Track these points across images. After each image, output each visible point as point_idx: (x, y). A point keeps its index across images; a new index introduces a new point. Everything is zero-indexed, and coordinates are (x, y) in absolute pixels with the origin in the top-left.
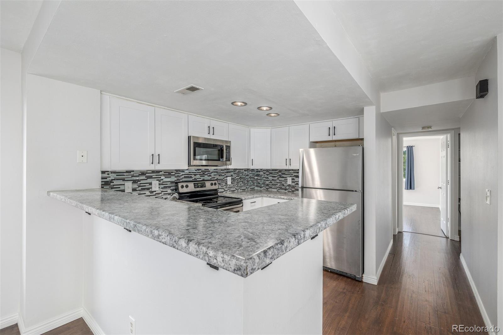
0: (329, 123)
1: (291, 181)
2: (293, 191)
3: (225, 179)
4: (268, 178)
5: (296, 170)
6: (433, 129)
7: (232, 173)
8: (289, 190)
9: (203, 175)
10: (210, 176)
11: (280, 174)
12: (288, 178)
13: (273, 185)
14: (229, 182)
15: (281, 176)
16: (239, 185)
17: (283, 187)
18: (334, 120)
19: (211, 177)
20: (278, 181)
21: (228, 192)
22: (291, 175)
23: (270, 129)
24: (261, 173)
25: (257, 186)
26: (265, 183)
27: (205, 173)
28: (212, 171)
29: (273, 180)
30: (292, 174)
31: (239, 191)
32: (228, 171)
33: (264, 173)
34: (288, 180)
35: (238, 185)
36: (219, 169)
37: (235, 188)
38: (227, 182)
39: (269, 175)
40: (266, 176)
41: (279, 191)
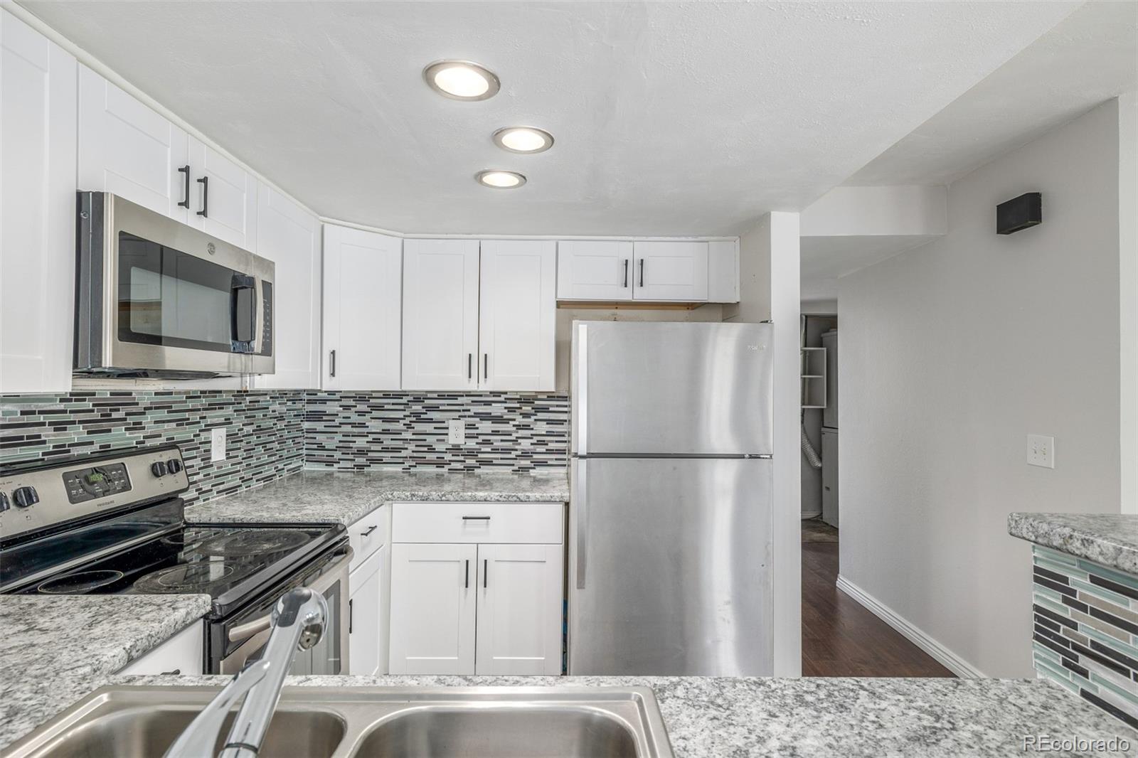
0: (625, 248)
1: (462, 432)
2: (470, 468)
3: (203, 436)
4: (363, 425)
5: (481, 396)
7: (229, 411)
8: (454, 465)
9: (105, 425)
10: (138, 426)
11: (417, 408)
12: (451, 424)
13: (386, 450)
14: (218, 454)
15: (423, 416)
16: (254, 461)
17: (431, 457)
18: (637, 238)
19: (140, 435)
20: (408, 435)
21: (214, 498)
22: (462, 414)
23: (399, 241)
24: (332, 408)
25: (311, 459)
26: (351, 445)
27: (115, 415)
28: (145, 402)
29: (386, 432)
30: (468, 408)
31: (255, 485)
32: (212, 400)
33: (346, 408)
34: (451, 431)
35: (248, 461)
36: (179, 393)
37: (237, 476)
38: (209, 450)
39: (368, 416)
40: (355, 418)
41: (412, 470)
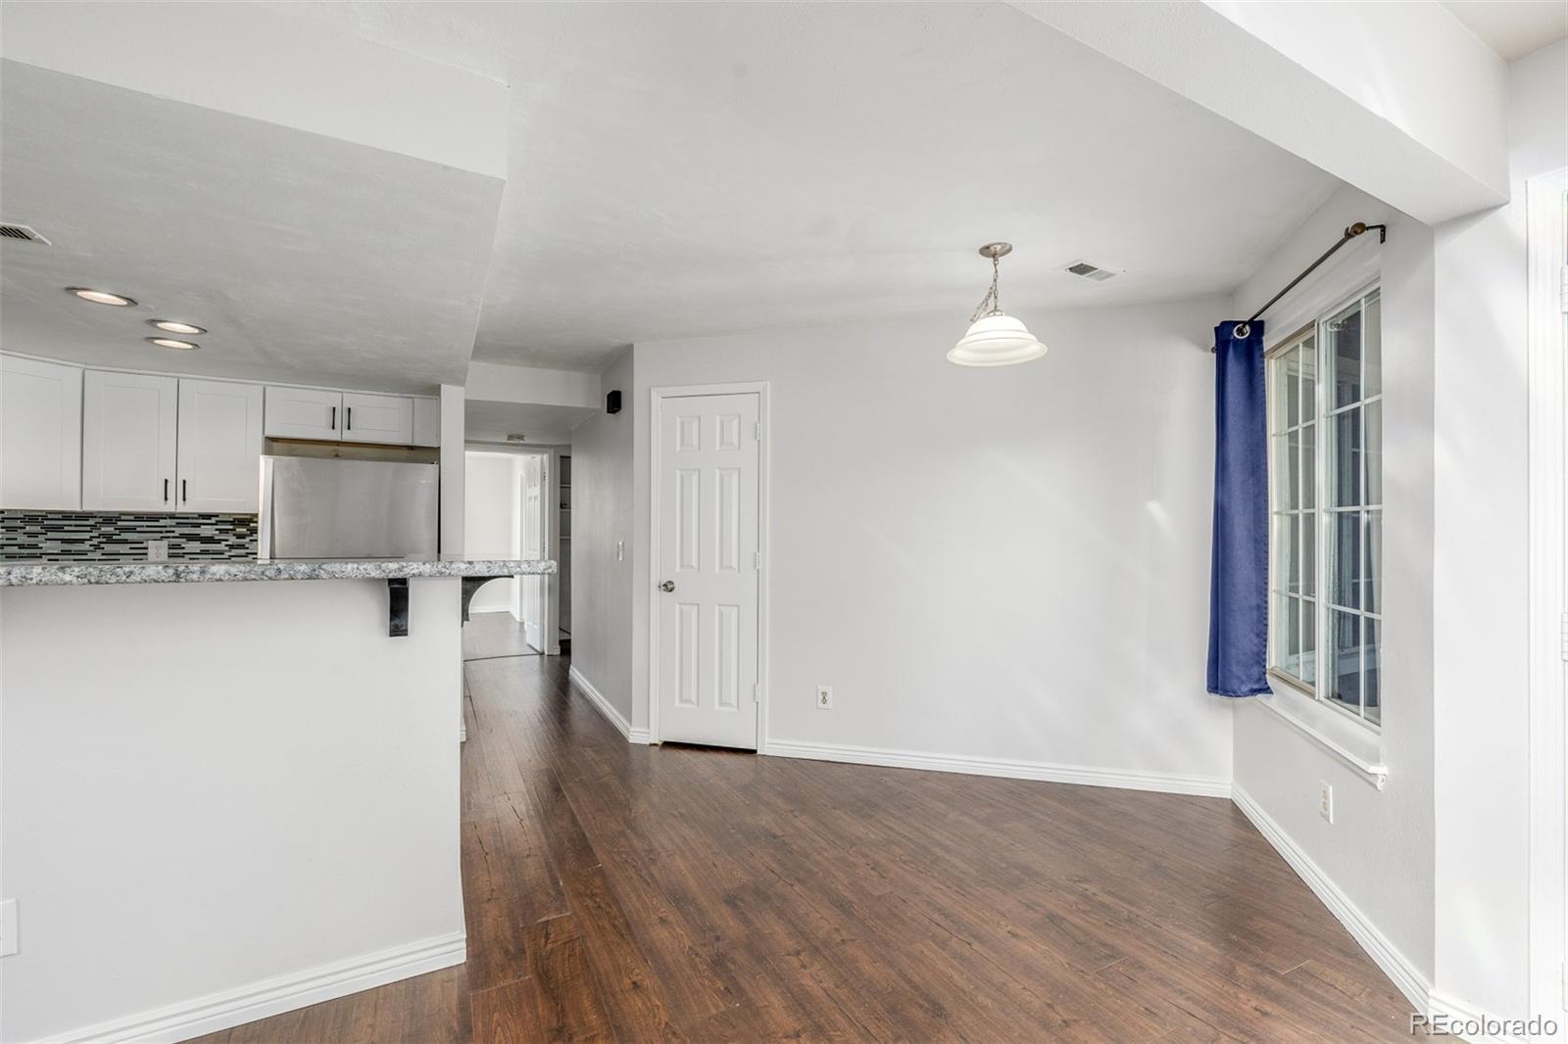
0: (333, 397)
1: (165, 551)
4: (34, 546)
6: (527, 441)
11: (110, 529)
12: (152, 544)
15: (115, 537)
18: (346, 390)
20: (96, 556)
22: (164, 534)
30: (173, 529)
34: (151, 551)
